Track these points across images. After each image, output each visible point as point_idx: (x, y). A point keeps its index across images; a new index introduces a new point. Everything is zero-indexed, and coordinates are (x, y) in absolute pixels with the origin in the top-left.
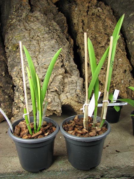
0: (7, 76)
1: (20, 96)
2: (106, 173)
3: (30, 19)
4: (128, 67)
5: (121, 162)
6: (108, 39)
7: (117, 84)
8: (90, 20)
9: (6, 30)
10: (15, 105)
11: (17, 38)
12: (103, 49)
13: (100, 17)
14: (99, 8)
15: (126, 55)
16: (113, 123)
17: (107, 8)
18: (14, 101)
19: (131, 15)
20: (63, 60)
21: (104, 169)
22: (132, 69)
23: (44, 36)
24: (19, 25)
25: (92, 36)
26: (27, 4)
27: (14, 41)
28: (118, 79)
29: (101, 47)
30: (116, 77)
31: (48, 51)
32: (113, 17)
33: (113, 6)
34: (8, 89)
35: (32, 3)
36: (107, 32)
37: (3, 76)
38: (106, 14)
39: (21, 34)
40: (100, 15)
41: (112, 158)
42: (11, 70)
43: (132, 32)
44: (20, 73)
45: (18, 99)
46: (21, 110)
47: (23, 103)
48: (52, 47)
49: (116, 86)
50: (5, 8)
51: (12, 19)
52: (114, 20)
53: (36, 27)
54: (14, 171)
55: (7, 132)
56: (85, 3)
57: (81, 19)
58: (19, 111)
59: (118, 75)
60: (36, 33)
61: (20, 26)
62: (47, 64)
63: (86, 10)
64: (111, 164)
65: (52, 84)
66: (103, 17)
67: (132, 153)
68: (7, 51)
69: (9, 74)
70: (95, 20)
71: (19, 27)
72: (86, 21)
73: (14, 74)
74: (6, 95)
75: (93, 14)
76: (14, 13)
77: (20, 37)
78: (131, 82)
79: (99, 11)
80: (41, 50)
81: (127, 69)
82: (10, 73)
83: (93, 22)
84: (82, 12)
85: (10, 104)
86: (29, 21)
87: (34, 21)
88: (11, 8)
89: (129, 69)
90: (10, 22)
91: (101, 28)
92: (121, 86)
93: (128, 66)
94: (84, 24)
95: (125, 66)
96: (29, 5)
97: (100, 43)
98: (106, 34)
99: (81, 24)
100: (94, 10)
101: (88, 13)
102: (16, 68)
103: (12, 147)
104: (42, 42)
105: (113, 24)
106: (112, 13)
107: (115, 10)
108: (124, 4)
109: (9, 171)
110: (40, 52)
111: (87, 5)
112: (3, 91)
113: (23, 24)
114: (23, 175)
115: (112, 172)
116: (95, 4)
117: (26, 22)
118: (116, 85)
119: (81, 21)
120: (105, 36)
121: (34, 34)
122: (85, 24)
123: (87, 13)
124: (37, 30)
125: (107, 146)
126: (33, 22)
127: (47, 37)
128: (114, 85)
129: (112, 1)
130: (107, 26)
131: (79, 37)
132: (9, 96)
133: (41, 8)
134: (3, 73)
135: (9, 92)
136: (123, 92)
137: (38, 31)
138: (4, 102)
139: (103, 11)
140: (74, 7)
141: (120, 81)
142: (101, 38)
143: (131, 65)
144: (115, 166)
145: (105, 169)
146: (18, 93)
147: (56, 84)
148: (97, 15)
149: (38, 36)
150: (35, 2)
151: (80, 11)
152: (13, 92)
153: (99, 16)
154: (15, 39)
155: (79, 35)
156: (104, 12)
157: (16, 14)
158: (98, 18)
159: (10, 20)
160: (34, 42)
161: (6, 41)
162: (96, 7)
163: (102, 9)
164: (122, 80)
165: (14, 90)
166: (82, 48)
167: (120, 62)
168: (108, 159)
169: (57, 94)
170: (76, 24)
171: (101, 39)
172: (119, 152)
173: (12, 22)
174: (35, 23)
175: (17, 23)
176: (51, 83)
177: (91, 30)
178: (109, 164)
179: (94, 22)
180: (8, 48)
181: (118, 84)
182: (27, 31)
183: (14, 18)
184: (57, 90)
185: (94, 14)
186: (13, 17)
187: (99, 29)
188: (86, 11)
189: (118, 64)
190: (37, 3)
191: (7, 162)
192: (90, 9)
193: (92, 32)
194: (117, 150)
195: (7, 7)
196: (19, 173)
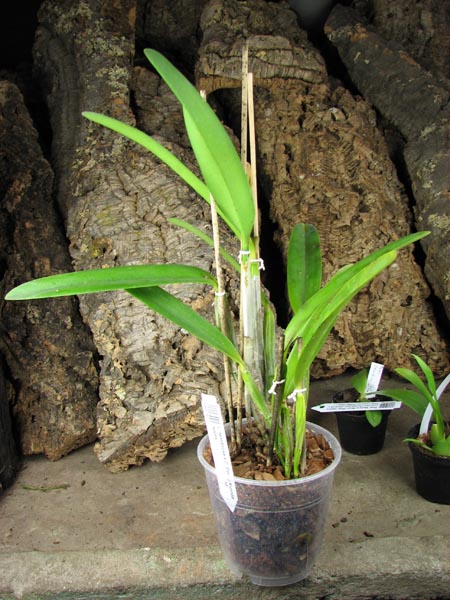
0: (79, 328)
1: (117, 387)
2: (332, 590)
3: (136, 162)
4: (416, 288)
5: (367, 564)
6: (361, 203)
7: (383, 338)
8: (310, 147)
9: (69, 189)
10: (102, 411)
11: (100, 221)
12: (347, 233)
13: (338, 138)
14: (335, 110)
15: (411, 250)
16: (366, 454)
17: (358, 108)
18: (100, 399)
19: (428, 130)
20: (229, 282)
21: (325, 582)
22: (427, 293)
23: (177, 213)
24: (106, 180)
25: (314, 196)
26: (124, 111)
27: (93, 229)
28: (387, 325)
29: (340, 228)
30: (382, 317)
31: (187, 259)
32: (377, 132)
33: (377, 101)
34: (81, 365)
35: (139, 102)
36: (358, 182)
37: (69, 327)
38: (357, 125)
39: (112, 209)
40: (337, 131)
41: (347, 554)
42: (90, 312)
43: (427, 186)
44: (113, 323)
45: (111, 395)
46: (119, 424)
47: (124, 406)
48: (200, 245)
49: (380, 346)
50: (64, 121)
51: (85, 158)
52: (378, 142)
53: (153, 186)
54: (108, 586)
55: (83, 483)
56: (295, 95)
57: (283, 141)
58: (114, 427)
59: (388, 314)
60: (154, 204)
61: (109, 184)
62: (186, 299)
63: (297, 115)
64: (345, 568)
65: (199, 355)
66: (347, 137)
67: (399, 542)
68: (75, 255)
69: (84, 321)
70: (323, 145)
71: (106, 187)
72: (297, 149)
73: (97, 325)
74: (77, 380)
75: (318, 127)
76: (91, 141)
77: (109, 215)
78: (425, 332)
79: (333, 118)
80: (169, 253)
81: (413, 295)
82: (85, 317)
83: (317, 153)
84: (285, 121)
85: (88, 406)
86: (134, 168)
87: (147, 168)
88: (80, 124)
89: (419, 293)
90: (81, 167)
91: (342, 169)
92: (397, 345)
93: (418, 284)
94: (291, 157)
95: (407, 284)
96: (131, 115)
97: (336, 218)
98: (355, 188)
99: (284, 157)
100: (320, 115)
101: (304, 126)
102: (102, 307)
103: (101, 524)
104: (172, 230)
105: (375, 155)
106: (373, 122)
107: (382, 111)
108: (405, 97)
109: (96, 587)
110: (165, 260)
111: (300, 100)
112: (69, 369)
113: (117, 174)
114: (131, 595)
115: (346, 588)
116: (323, 97)
117: (126, 172)
118: (381, 342)
119: (284, 148)
120: (351, 196)
121: (147, 208)
122: (296, 158)
123: (301, 124)
124: (155, 195)
125: (342, 521)
126: (143, 171)
127: (185, 214)
128: (377, 342)
129: (371, 87)
130: (359, 163)
131: (278, 198)
132: (87, 385)
133: (166, 114)
134: (68, 321)
135: (84, 373)
136: (400, 361)
137: (158, 198)
138: (73, 402)
139: (347, 118)
140: (263, 106)
141: (392, 331)
142: (341, 204)
143: (426, 280)
144: (353, 574)
145: (329, 580)
146: (109, 378)
147: (211, 355)
148: (328, 130)
149: (159, 212)
150: (148, 99)
151: (280, 118)
152: (96, 373)
153: (335, 134)
154: (96, 222)
155: (276, 189)
156: (349, 119)
157: (94, 142)
158: (333, 139)
159: (80, 162)
160: (150, 232)
161: (71, 227)
162: (325, 106)
163: (343, 111)
164: (398, 325)
165: (99, 369)
166: (285, 231)
167: (394, 274)
168: (338, 557)
169: (213, 382)
170: (269, 157)
171: (340, 206)
172: (372, 536)
173: (86, 168)
174: (150, 173)
175: (100, 170)
176: (198, 351)
177: (313, 178)
178: (338, 568)
179: (321, 153)
180: (76, 247)
181: (388, 338)
182: (127, 198)
183: (90, 154)
184: (214, 370)
185: (321, 126)
186: (87, 151)
187: (335, 173)
188: (297, 118)
189: (389, 277)
190: (153, 101)
191: (92, 564)
192: (308, 114)
193: (316, 182)
194: (368, 531)
195: (68, 116)
196: (121, 590)
